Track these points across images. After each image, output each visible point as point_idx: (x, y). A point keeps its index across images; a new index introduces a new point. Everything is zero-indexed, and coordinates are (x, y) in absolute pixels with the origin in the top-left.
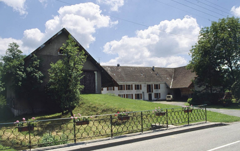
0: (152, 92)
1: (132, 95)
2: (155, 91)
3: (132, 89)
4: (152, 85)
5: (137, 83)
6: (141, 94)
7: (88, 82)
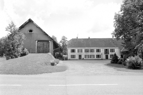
0: (109, 54)
1: (94, 55)
2: (110, 53)
3: (94, 52)
4: (108, 49)
5: (98, 48)
6: (100, 55)
7: (45, 47)
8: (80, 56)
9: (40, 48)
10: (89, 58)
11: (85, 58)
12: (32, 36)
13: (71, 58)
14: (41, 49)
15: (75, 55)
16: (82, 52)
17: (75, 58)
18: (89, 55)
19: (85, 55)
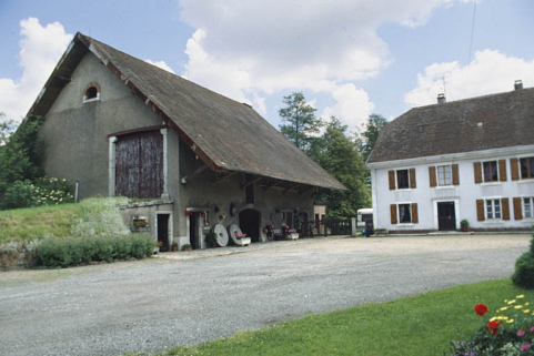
7: (149, 164)
8: (446, 210)
9: (128, 174)
10: (506, 217)
11: (481, 217)
12: (94, 119)
13: (394, 221)
14: (132, 178)
15: (415, 206)
16: (456, 182)
17: (416, 221)
18: (505, 201)
19: (480, 203)
